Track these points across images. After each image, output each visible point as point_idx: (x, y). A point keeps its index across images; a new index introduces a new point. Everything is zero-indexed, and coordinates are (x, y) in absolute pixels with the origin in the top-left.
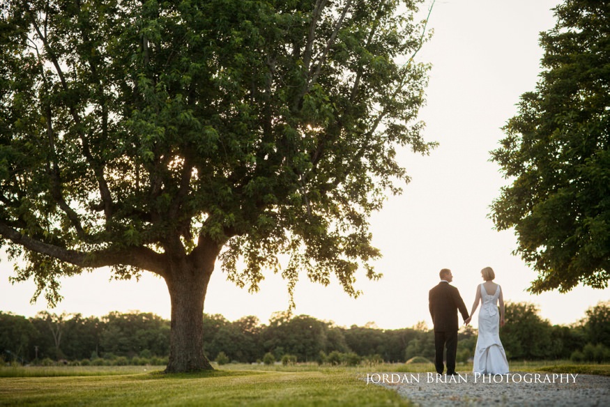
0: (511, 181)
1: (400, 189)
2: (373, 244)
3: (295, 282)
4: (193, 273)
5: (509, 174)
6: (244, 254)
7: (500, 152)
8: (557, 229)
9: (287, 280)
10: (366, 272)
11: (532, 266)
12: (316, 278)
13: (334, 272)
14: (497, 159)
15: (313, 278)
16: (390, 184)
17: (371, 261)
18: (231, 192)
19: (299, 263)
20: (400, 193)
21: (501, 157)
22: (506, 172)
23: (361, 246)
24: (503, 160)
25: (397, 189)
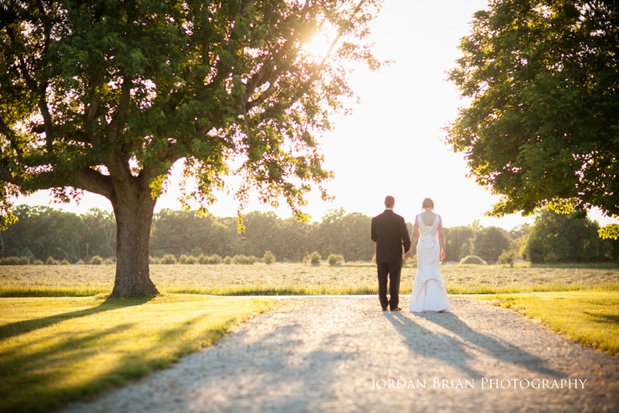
0: (468, 103)
1: (351, 109)
2: (324, 167)
3: (245, 204)
4: (138, 196)
5: (464, 95)
6: (195, 175)
7: (455, 72)
8: (503, 154)
9: (238, 202)
10: (321, 194)
11: (489, 190)
12: (265, 200)
13: (282, 196)
14: (451, 79)
15: (262, 200)
16: (340, 104)
17: (324, 183)
18: (164, 116)
19: (251, 185)
20: (351, 114)
21: (457, 77)
22: (462, 92)
23: (312, 169)
24: (458, 80)
25: (348, 108)
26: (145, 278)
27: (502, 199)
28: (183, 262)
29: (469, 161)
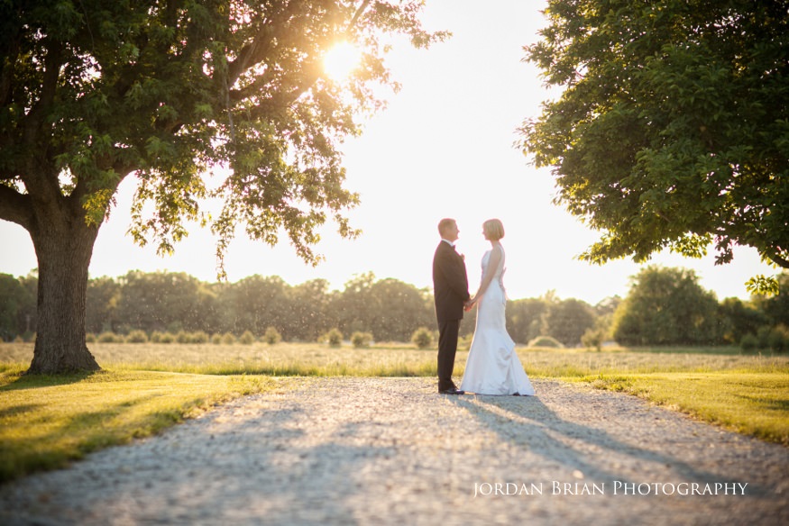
0: (557, 93)
1: (385, 102)
2: (345, 186)
3: (228, 239)
4: (70, 225)
5: (552, 81)
6: (155, 196)
7: (540, 48)
8: (610, 166)
9: (218, 236)
10: (338, 226)
11: (587, 221)
12: (257, 234)
13: (283, 226)
14: (534, 58)
15: (253, 234)
16: (369, 94)
17: (344, 211)
18: (106, 101)
19: (238, 212)
20: (384, 108)
21: (541, 55)
22: (548, 78)
23: (326, 187)
24: (543, 60)
25: (381, 101)
26: (79, 345)
27: (605, 235)
28: (157, 341)
29: (559, 177)
